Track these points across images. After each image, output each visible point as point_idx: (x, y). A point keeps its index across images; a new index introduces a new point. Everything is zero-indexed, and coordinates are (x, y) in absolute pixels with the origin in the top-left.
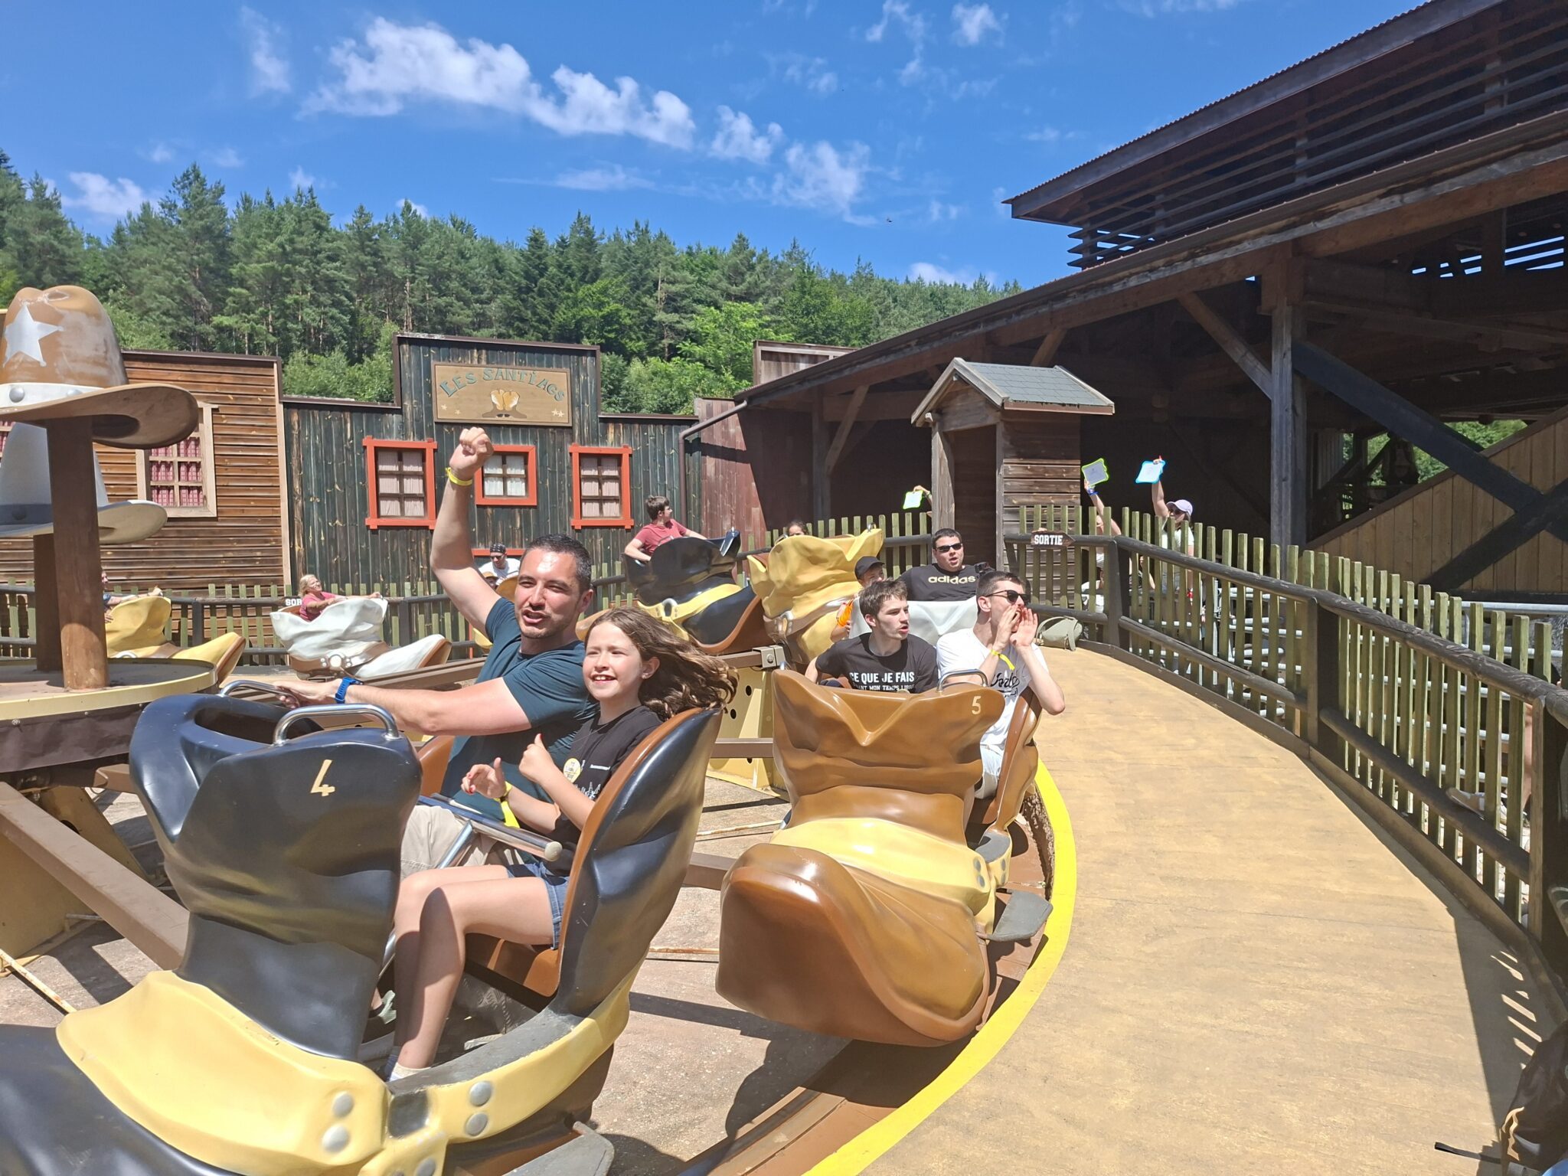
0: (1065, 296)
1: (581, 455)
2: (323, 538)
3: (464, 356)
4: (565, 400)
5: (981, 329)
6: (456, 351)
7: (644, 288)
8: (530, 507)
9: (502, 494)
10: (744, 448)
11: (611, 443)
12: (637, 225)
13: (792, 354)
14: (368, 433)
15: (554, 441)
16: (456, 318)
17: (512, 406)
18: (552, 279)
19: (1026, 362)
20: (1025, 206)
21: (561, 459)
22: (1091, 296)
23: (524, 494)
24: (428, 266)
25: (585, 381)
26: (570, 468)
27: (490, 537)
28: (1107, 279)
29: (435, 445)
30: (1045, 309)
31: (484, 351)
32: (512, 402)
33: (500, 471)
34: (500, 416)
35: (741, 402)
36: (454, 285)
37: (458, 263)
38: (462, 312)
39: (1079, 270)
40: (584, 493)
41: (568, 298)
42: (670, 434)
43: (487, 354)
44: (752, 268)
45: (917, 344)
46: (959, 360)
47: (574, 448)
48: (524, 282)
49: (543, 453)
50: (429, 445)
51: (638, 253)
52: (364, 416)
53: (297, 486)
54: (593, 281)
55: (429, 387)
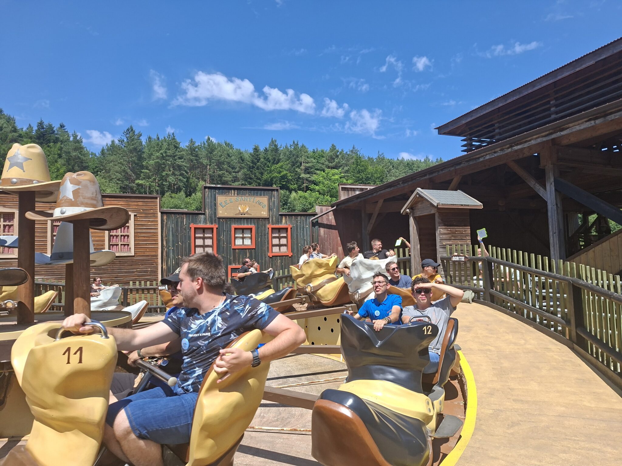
0: (460, 164)
1: (272, 229)
2: (174, 263)
3: (229, 192)
4: (266, 208)
5: (427, 177)
6: (226, 191)
7: (296, 165)
8: (253, 249)
9: (242, 244)
10: (335, 224)
11: (284, 223)
12: (294, 142)
13: (353, 188)
14: (192, 223)
15: (262, 224)
16: (226, 179)
17: (246, 211)
18: (262, 163)
19: (446, 189)
20: (443, 130)
21: (265, 230)
22: (471, 163)
23: (250, 244)
24: (216, 160)
25: (274, 201)
26: (268, 233)
27: (237, 261)
28: (477, 156)
29: (217, 226)
30: (453, 169)
31: (236, 191)
32: (246, 209)
33: (241, 235)
34: (242, 214)
35: (334, 207)
36: (225, 166)
37: (227, 158)
38: (228, 176)
39: (466, 153)
40: (273, 243)
41: (268, 170)
42: (306, 220)
43: (237, 192)
44: (337, 156)
45: (402, 183)
46: (419, 189)
47: (270, 226)
48: (251, 165)
49: (258, 228)
50: (215, 226)
51: (294, 152)
52: (191, 216)
53: (165, 243)
54: (277, 163)
55: (215, 205)
